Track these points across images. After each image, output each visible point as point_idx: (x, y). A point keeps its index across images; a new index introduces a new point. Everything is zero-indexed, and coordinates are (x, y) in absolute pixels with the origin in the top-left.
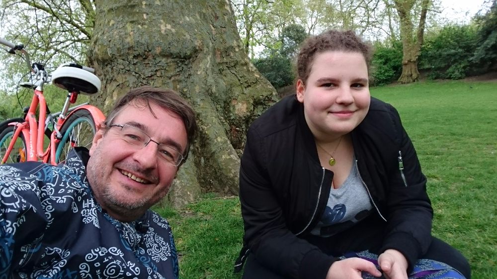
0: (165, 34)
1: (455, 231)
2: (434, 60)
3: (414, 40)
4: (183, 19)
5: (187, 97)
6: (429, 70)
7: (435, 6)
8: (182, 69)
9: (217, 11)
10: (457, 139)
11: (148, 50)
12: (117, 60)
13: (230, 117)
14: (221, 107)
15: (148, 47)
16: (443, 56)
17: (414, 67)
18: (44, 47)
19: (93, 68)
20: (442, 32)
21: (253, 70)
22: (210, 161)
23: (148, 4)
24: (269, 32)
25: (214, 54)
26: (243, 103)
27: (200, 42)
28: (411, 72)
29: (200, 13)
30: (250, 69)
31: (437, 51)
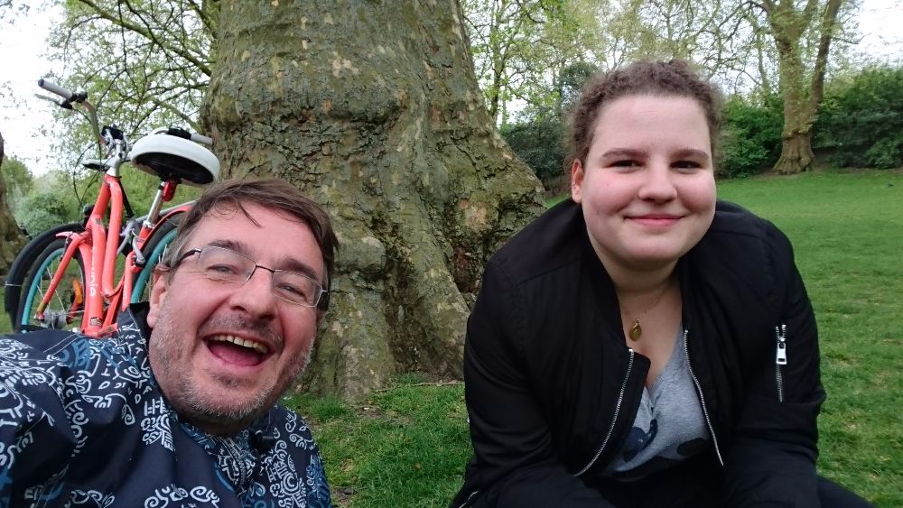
0: (340, 77)
1: (883, 469)
2: (841, 132)
3: (805, 93)
4: (374, 51)
5: (376, 193)
6: (832, 149)
7: (847, 31)
8: (370, 142)
9: (438, 36)
10: (886, 284)
11: (307, 107)
12: (252, 124)
13: (454, 231)
14: (438, 213)
15: (308, 102)
16: (858, 125)
17: (803, 142)
18: (136, 97)
19: (210, 136)
20: (858, 80)
21: (501, 146)
22: (415, 312)
23: (311, 21)
24: (537, 75)
25: (430, 115)
26: (479, 207)
27: (403, 93)
28: (799, 153)
29: (406, 40)
30: (495, 143)
31: (850, 114)
